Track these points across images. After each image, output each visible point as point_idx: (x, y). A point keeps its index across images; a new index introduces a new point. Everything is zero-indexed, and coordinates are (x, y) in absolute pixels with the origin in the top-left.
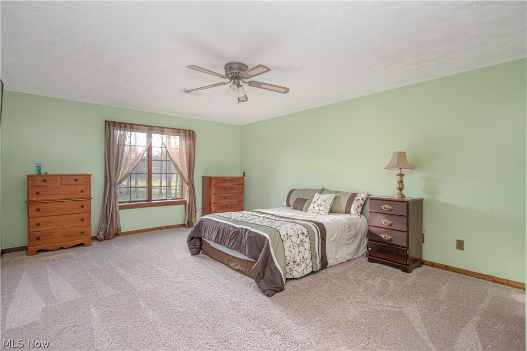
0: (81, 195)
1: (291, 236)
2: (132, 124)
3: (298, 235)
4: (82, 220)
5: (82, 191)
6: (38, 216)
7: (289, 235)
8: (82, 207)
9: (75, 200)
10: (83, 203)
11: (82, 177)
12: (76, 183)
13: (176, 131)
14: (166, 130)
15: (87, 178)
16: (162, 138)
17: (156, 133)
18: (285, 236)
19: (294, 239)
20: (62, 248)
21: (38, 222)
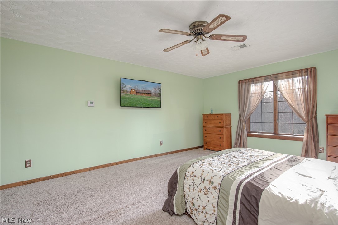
0: (219, 125)
1: (195, 176)
2: (252, 79)
3: (204, 180)
4: (221, 138)
5: (220, 123)
6: (206, 133)
7: (194, 174)
8: (220, 131)
9: (217, 127)
10: (220, 129)
11: (220, 115)
12: (218, 118)
13: (291, 73)
14: (280, 75)
15: (222, 116)
16: (288, 81)
17: (283, 79)
18: (190, 173)
19: (198, 181)
20: (213, 150)
21: (206, 136)
